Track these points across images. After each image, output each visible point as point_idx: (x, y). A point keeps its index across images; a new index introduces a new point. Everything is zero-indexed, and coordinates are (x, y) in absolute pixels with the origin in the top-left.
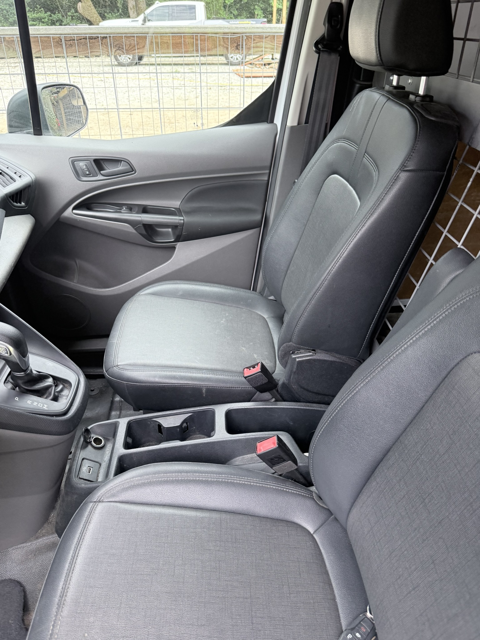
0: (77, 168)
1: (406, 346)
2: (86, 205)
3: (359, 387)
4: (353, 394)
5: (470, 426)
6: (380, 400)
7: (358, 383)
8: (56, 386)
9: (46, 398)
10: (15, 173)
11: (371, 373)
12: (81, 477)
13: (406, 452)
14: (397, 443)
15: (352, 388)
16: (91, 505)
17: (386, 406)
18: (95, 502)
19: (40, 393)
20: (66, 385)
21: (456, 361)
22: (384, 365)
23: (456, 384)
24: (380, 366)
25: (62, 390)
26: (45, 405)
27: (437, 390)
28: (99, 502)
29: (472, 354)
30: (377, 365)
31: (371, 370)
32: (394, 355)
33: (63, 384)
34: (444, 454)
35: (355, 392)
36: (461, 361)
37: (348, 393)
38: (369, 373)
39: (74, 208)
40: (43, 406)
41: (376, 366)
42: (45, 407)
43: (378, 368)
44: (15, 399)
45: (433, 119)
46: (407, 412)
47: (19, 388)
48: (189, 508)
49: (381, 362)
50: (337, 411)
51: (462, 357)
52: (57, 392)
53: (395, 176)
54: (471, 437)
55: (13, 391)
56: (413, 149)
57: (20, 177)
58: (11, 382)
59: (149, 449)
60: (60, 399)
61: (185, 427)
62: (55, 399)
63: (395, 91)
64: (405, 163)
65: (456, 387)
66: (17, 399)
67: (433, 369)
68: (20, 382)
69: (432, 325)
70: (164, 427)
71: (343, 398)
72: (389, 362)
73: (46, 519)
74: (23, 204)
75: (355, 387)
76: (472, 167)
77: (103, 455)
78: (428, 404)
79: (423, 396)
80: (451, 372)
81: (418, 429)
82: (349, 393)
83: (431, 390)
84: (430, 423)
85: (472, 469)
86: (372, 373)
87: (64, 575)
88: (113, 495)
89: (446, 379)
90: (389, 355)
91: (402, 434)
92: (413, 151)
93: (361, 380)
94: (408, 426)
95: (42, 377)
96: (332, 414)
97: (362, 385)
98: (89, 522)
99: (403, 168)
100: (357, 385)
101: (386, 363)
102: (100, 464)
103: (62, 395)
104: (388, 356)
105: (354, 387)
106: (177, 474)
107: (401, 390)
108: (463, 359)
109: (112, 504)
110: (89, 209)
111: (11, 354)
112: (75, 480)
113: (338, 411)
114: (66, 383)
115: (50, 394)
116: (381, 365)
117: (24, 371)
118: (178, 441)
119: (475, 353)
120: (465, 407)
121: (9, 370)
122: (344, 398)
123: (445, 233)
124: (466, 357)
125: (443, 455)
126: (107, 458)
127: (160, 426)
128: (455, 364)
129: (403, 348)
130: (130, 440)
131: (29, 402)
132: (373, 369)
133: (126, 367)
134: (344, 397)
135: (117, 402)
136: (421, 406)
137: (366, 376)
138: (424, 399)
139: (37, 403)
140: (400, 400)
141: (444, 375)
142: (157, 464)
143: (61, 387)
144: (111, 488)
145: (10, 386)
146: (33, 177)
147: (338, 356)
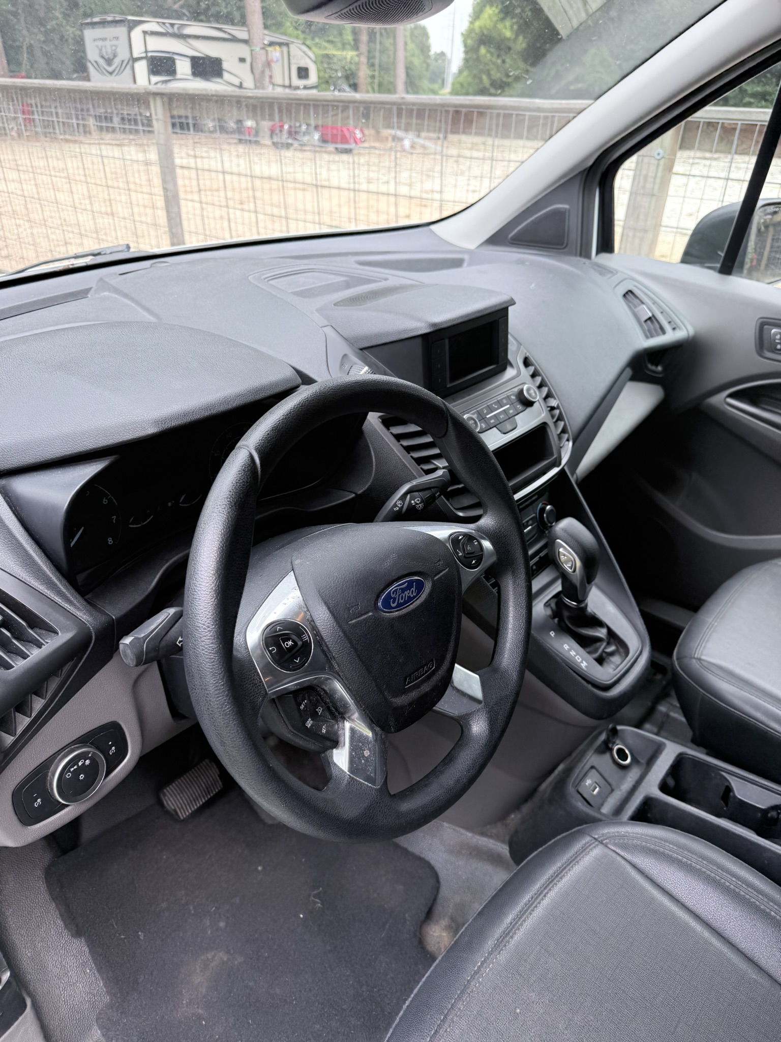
0: (765, 336)
2: (751, 396)
8: (609, 644)
9: (589, 653)
10: (670, 322)
12: (580, 790)
16: (588, 839)
18: (595, 839)
19: (586, 642)
20: (621, 650)
25: (612, 654)
26: (584, 662)
28: (601, 842)
33: (616, 646)
39: (731, 396)
40: (582, 662)
42: (584, 665)
44: (551, 633)
47: (559, 621)
48: (738, 949)
52: (606, 653)
55: (551, 620)
57: (674, 329)
58: (551, 608)
59: (700, 815)
60: (605, 664)
61: (772, 818)
62: (600, 661)
66: (552, 634)
68: (566, 614)
70: (735, 797)
73: (502, 817)
74: (660, 368)
77: (622, 779)
87: (518, 908)
88: (625, 847)
95: (596, 622)
98: (577, 862)
102: (612, 790)
103: (610, 661)
106: (740, 883)
109: (619, 859)
110: (754, 403)
111: (574, 571)
112: (571, 789)
114: (622, 646)
115: (596, 650)
117: (579, 601)
118: (753, 832)
121: (559, 588)
126: (626, 786)
127: (728, 789)
130: (671, 782)
131: (566, 647)
133: (712, 669)
135: (661, 712)
139: (575, 653)
142: (710, 846)
143: (612, 648)
144: (627, 834)
145: (549, 612)
146: (691, 332)
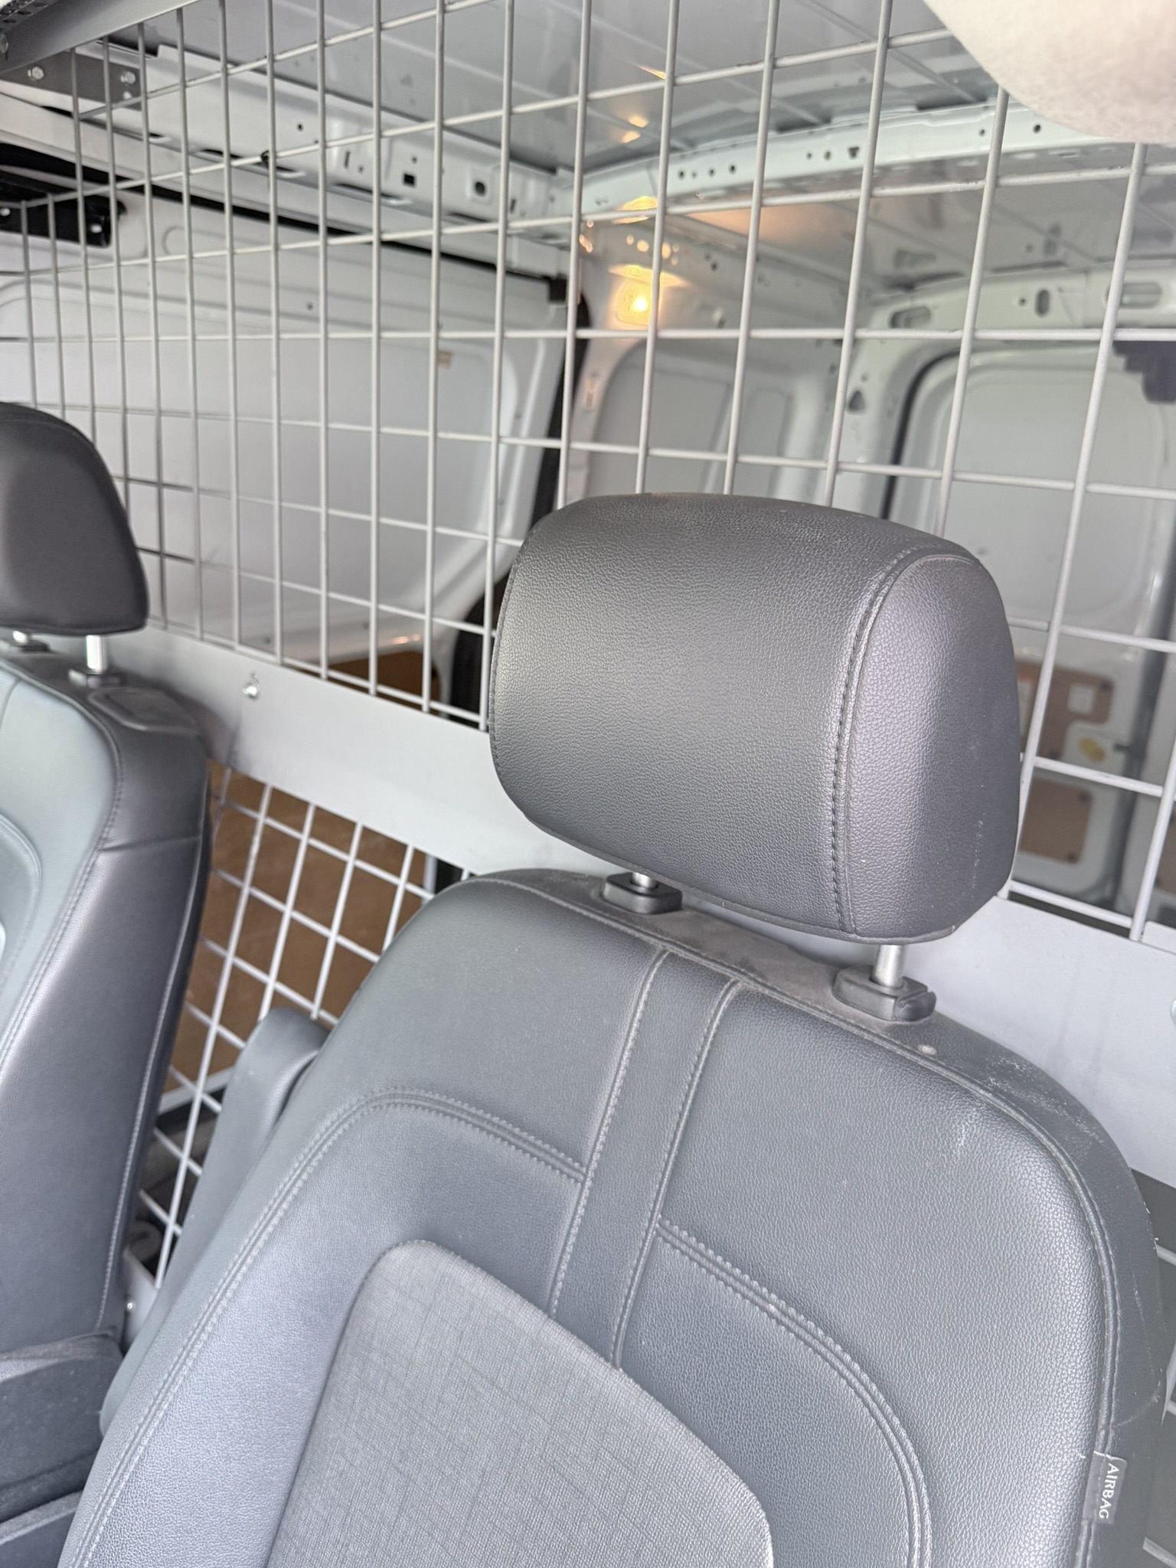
1: (234, 1286)
3: (145, 1442)
4: (132, 1468)
5: (431, 1424)
6: (209, 1452)
7: (139, 1431)
11: (168, 1390)
13: (308, 1555)
14: (279, 1542)
15: (126, 1453)
17: (228, 1458)
21: (357, 1282)
22: (194, 1355)
23: (373, 1337)
24: (185, 1360)
27: (336, 1365)
29: (384, 1254)
30: (177, 1362)
31: (165, 1382)
32: (214, 1319)
34: (397, 1517)
35: (136, 1459)
36: (366, 1278)
37: (116, 1473)
38: (160, 1391)
41: (175, 1366)
43: (180, 1369)
45: (141, 727)
46: (282, 1449)
49: (184, 1349)
50: (98, 1538)
51: (366, 1269)
53: (87, 865)
54: (440, 1449)
56: (114, 800)
63: (25, 656)
64: (103, 832)
65: (375, 1343)
67: (313, 1319)
69: (280, 1213)
71: (106, 1494)
72: (205, 1343)
75: (133, 1448)
76: (251, 813)
78: (324, 1407)
79: (307, 1394)
80: (354, 1311)
81: (320, 1482)
82: (120, 1472)
83: (320, 1370)
84: (343, 1455)
85: (467, 1525)
86: (169, 1387)
89: (348, 1331)
90: (199, 1324)
91: (283, 1513)
92: (116, 803)
93: (145, 1419)
94: (293, 1483)
96: (86, 1554)
97: (151, 1432)
99: (100, 844)
100: (137, 1440)
101: (199, 1346)
104: (197, 1327)
105: (130, 1447)
107: (253, 1401)
108: (370, 1271)
113: (103, 1536)
116: (188, 1356)
119: (390, 1249)
120: (408, 1385)
122: (110, 1491)
123: (231, 959)
124: (374, 1265)
125: (396, 1521)
128: (355, 1288)
129: (229, 1294)
132: (170, 1375)
134: (109, 1487)
136: (309, 1418)
137: (154, 1404)
138: (311, 1402)
140: (257, 1428)
141: (338, 1324)
147: (40, 1350)
